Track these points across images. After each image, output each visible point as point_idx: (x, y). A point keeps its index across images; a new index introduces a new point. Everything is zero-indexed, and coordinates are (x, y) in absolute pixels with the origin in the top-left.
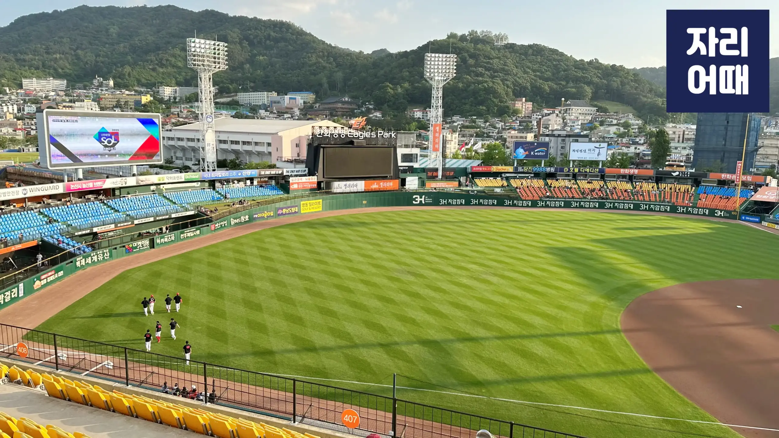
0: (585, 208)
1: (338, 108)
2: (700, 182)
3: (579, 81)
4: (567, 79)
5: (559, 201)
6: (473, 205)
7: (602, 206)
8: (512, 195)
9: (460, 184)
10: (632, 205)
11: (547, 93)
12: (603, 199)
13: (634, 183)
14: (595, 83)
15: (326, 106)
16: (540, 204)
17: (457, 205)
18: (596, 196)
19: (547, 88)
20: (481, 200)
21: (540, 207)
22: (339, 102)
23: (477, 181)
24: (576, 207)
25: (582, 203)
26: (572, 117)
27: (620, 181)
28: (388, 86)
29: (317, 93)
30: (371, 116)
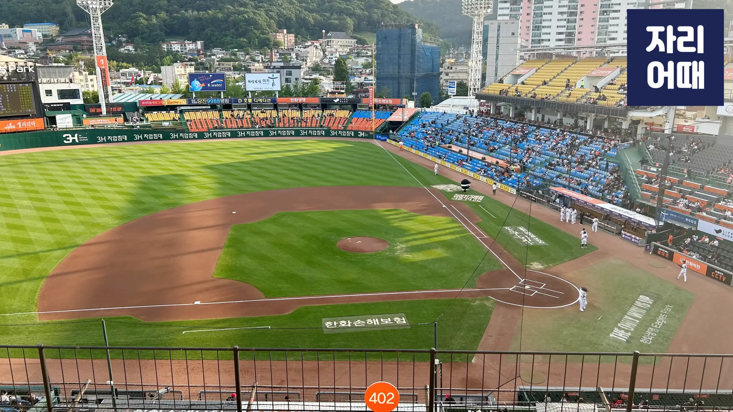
0: (251, 137)
1: (83, 42)
2: (357, 108)
3: (343, 12)
4: (331, 10)
5: (226, 132)
6: (137, 140)
7: (267, 134)
8: (179, 128)
9: (126, 120)
10: (293, 132)
11: (312, 25)
12: (270, 127)
13: (303, 111)
14: (357, 15)
15: (70, 39)
16: (207, 135)
17: (118, 141)
18: (264, 125)
19: (311, 19)
20: (145, 135)
21: (207, 138)
22: (84, 34)
23: (146, 115)
24: (243, 137)
25: (248, 132)
26: (333, 50)
27: (292, 109)
28: (141, 16)
29: (61, 24)
30: (123, 49)
